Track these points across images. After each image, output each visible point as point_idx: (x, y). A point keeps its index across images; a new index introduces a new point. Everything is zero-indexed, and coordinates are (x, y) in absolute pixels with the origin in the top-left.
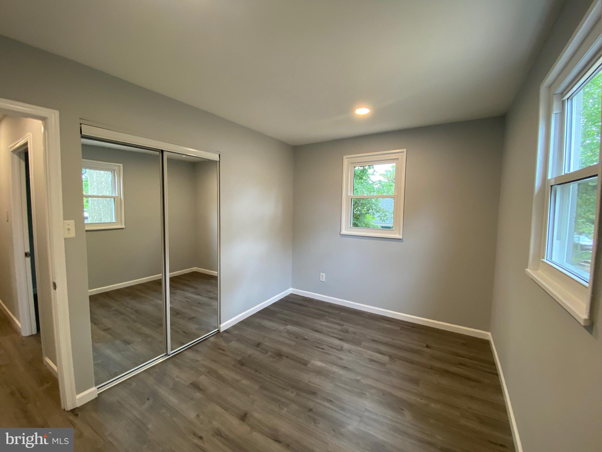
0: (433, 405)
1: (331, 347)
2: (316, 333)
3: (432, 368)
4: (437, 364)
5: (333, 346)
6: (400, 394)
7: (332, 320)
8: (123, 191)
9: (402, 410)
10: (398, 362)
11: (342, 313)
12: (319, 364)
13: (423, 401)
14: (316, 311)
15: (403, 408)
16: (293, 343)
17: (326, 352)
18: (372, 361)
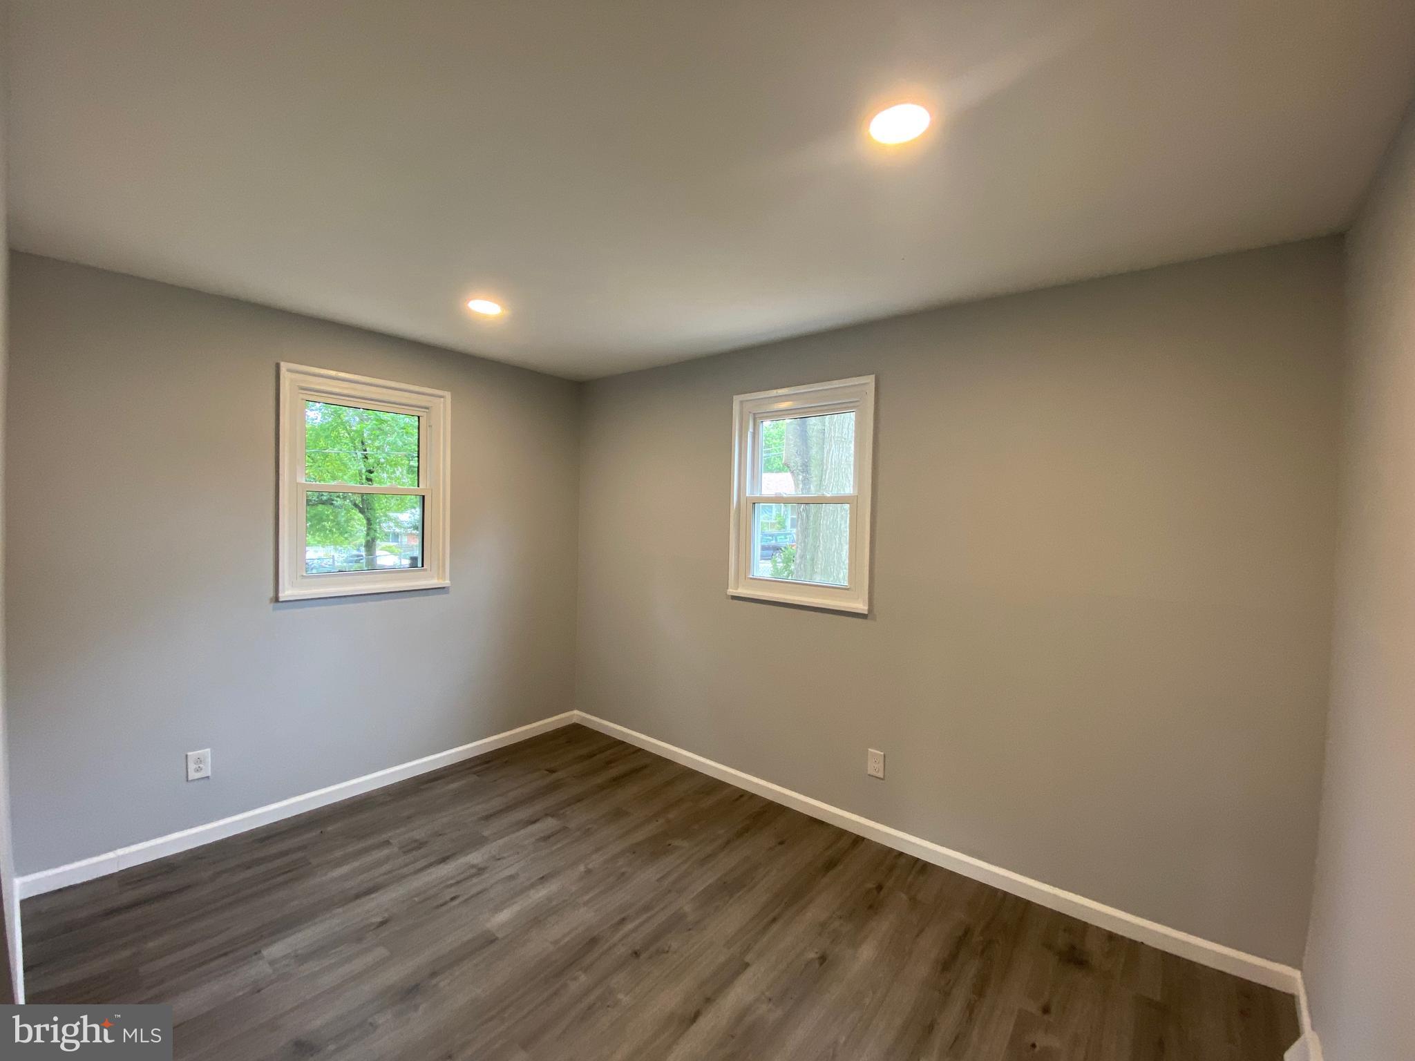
0: (671, 816)
1: (458, 882)
2: (373, 896)
3: (602, 788)
4: (599, 779)
5: (458, 879)
6: (639, 836)
7: (338, 854)
8: (732, 469)
9: (670, 845)
10: (568, 813)
11: (330, 829)
12: (504, 916)
13: (661, 821)
14: (248, 873)
15: (668, 843)
16: (381, 952)
17: (466, 897)
18: (546, 838)
